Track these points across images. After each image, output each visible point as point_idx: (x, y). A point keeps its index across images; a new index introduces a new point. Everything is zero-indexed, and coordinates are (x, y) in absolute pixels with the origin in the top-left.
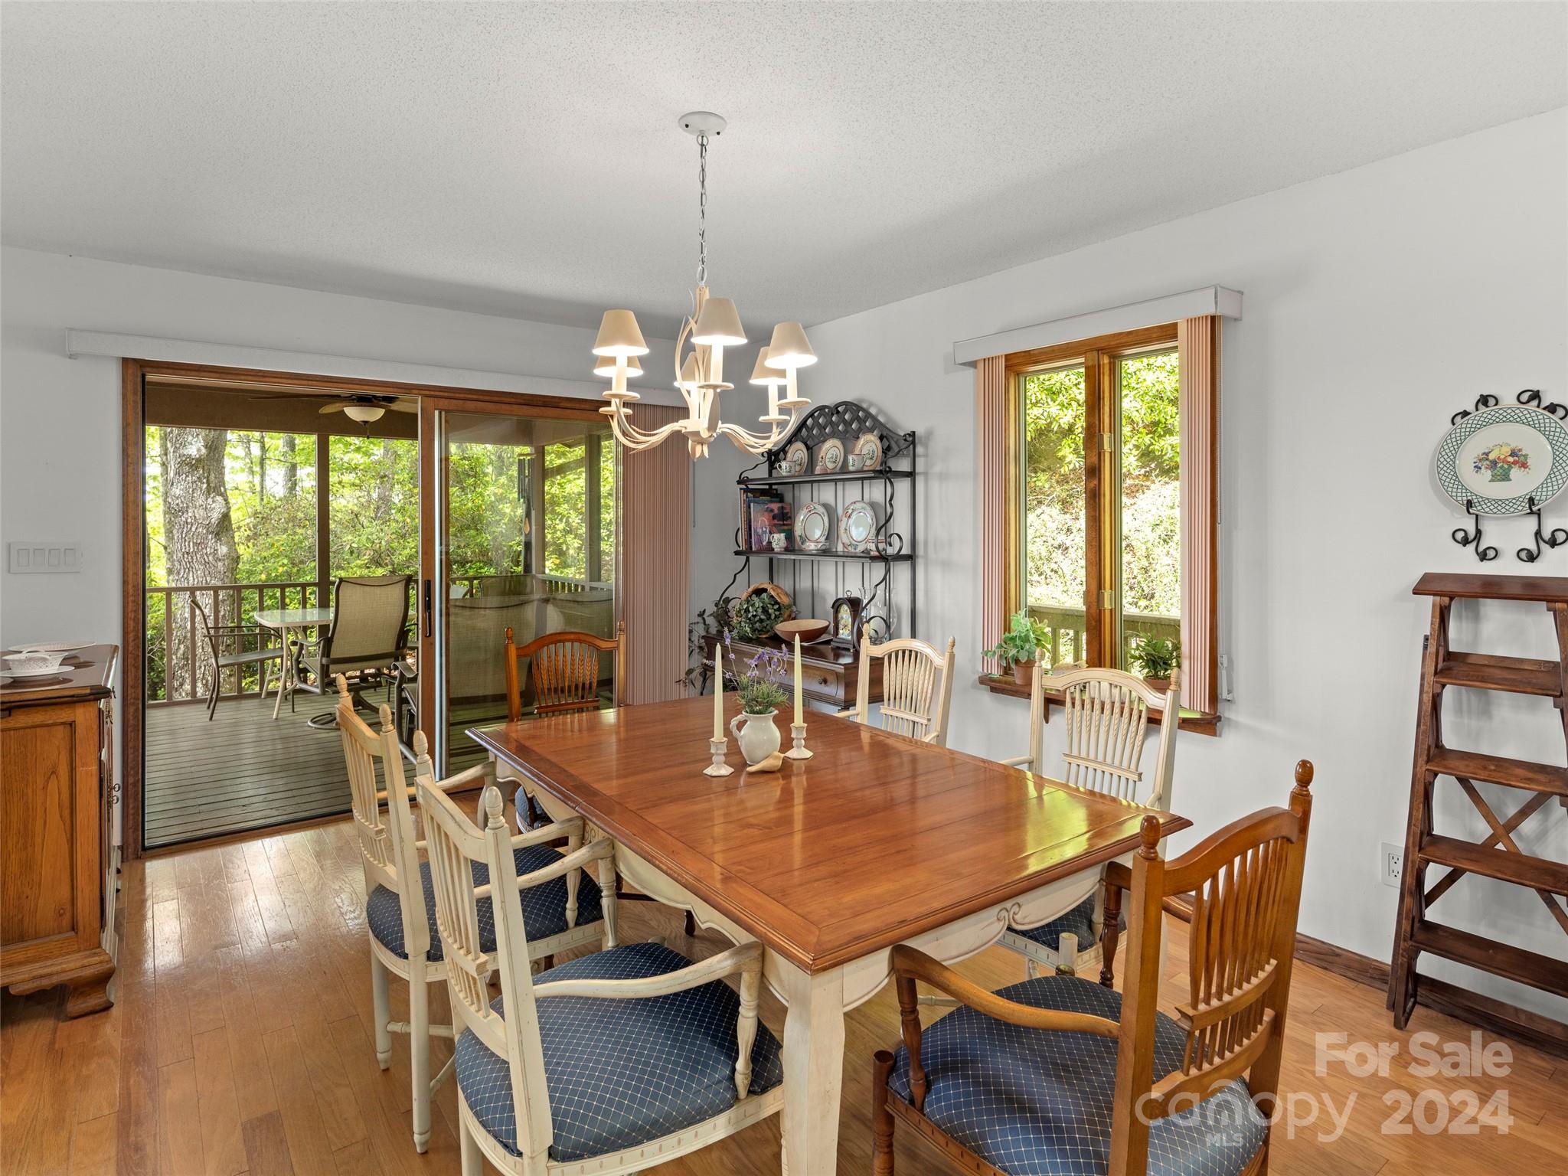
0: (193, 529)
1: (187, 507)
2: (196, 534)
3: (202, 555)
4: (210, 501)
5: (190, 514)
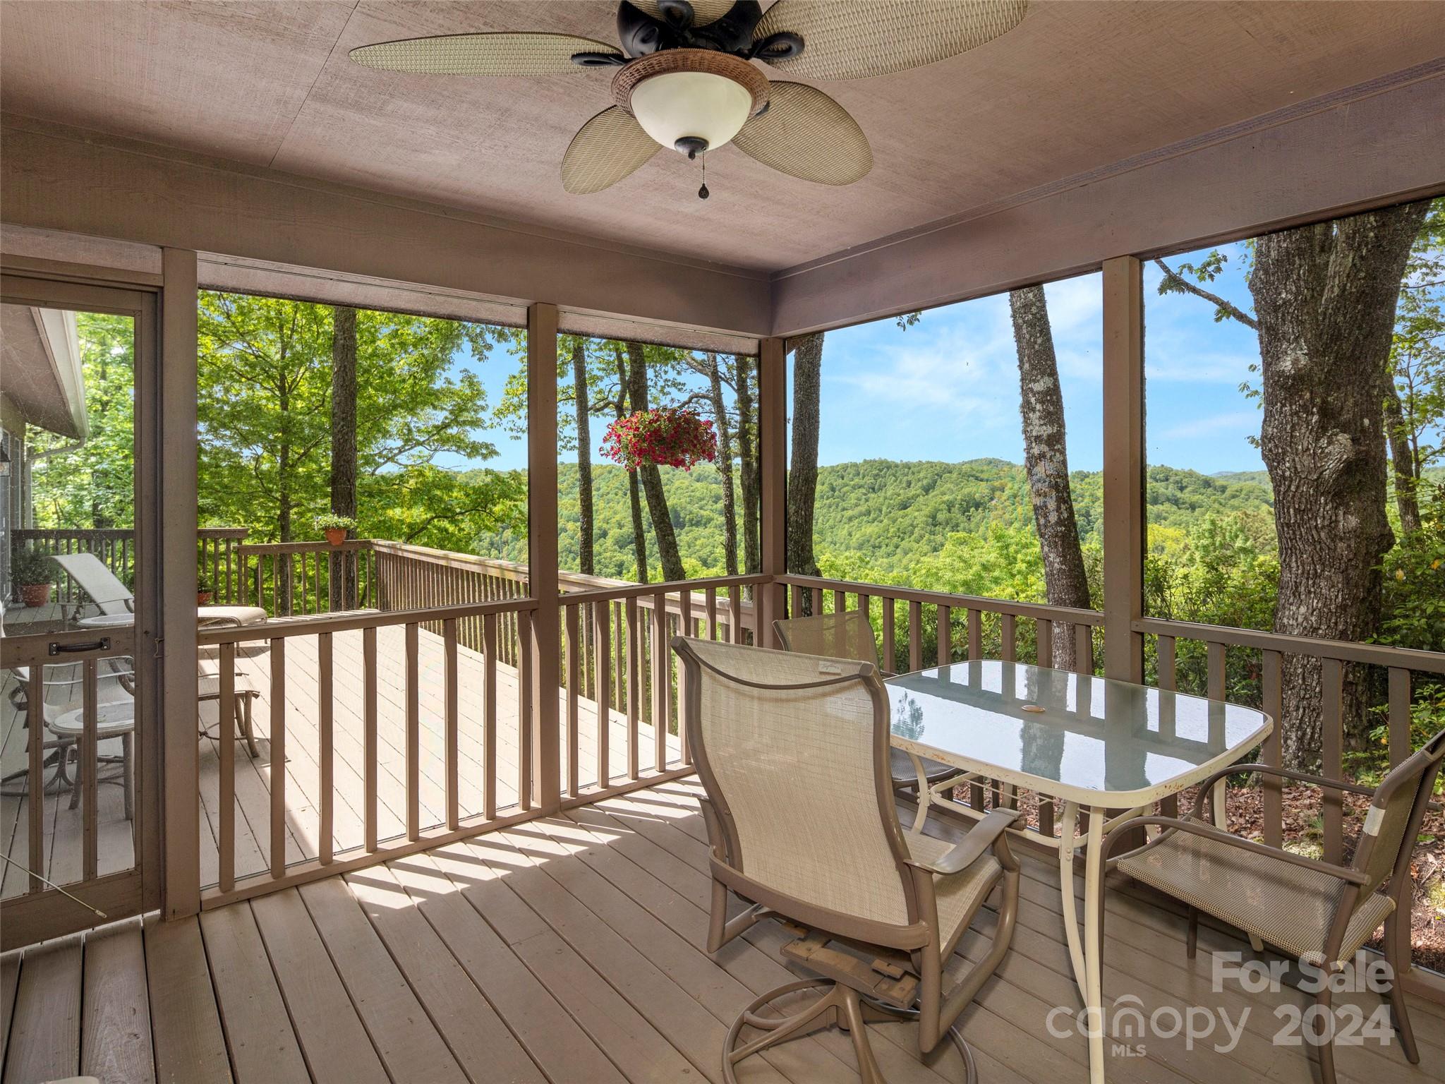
0: (1293, 488)
1: (1284, 453)
2: (1298, 495)
3: (1309, 529)
4: (1323, 442)
5: (1287, 465)
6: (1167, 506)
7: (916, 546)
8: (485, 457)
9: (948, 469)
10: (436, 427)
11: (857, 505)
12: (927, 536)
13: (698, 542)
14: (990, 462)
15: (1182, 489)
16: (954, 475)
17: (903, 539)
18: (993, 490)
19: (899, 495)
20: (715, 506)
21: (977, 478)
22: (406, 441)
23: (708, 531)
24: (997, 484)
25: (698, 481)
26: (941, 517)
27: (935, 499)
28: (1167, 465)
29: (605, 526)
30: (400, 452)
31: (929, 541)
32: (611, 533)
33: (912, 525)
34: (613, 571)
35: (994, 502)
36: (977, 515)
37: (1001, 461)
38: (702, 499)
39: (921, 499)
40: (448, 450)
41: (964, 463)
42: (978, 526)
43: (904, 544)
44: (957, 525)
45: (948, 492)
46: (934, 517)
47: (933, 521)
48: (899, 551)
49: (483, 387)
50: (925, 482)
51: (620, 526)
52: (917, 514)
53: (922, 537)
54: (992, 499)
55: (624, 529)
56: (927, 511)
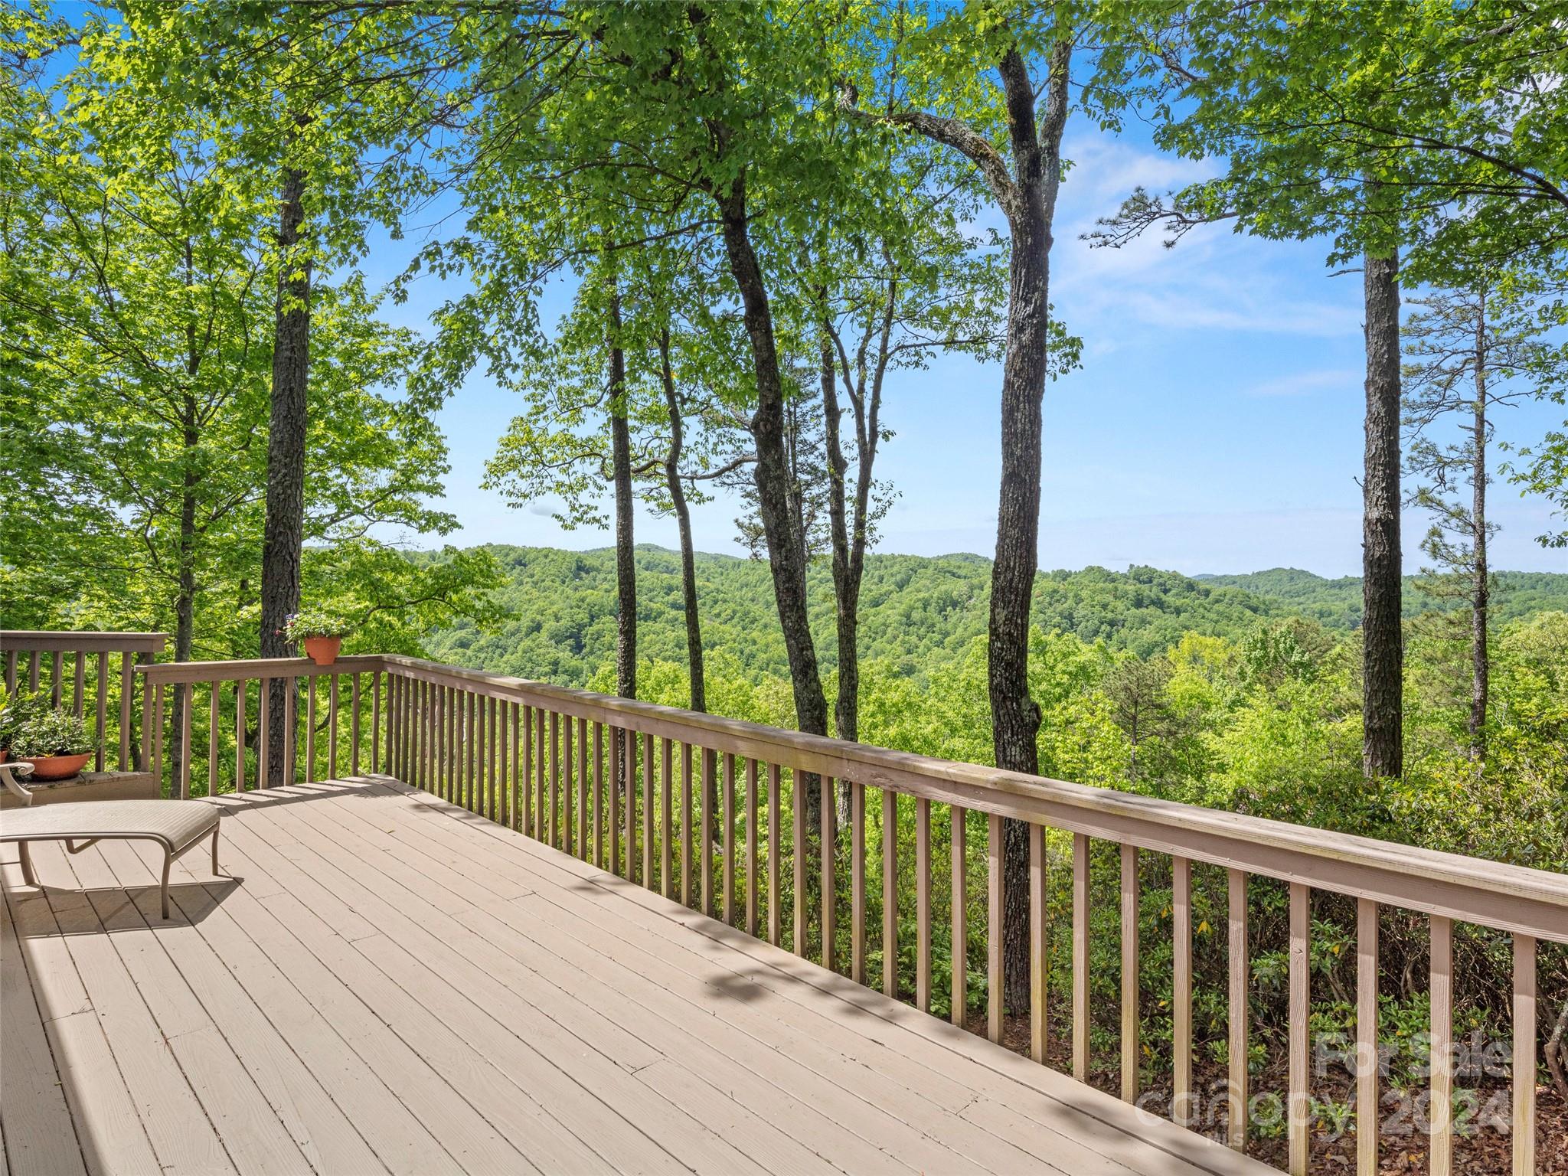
6: (1152, 609)
7: (889, 647)
8: (443, 531)
9: (923, 564)
10: (380, 491)
11: (824, 601)
12: (901, 636)
13: (647, 638)
14: (966, 557)
15: (1166, 591)
16: (930, 571)
17: (874, 640)
18: (972, 588)
19: (870, 591)
20: (667, 598)
21: (954, 575)
22: (341, 508)
23: (658, 626)
24: (975, 581)
25: (647, 569)
26: (916, 616)
27: (909, 597)
28: (1151, 565)
29: (539, 617)
30: (333, 521)
31: (903, 642)
32: (546, 626)
33: (884, 624)
34: (547, 669)
35: (972, 601)
36: (954, 615)
37: (977, 556)
38: (650, 591)
39: (894, 595)
40: (395, 521)
41: (939, 558)
42: (955, 627)
43: (876, 645)
44: (933, 625)
45: (921, 589)
46: (908, 617)
47: (908, 621)
48: (870, 652)
49: (445, 444)
50: (899, 577)
51: (557, 619)
52: (889, 612)
53: (895, 638)
54: (970, 598)
55: (562, 622)
56: (902, 608)
